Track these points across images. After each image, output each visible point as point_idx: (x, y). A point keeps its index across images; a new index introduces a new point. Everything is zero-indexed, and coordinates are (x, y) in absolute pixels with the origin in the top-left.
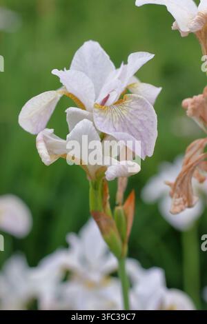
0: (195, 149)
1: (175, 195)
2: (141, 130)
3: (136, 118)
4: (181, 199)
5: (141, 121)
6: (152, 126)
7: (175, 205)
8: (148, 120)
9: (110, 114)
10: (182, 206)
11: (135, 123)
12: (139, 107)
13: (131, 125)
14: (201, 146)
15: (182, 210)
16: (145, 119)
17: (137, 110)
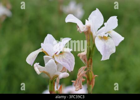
0: (82, 70)
1: (77, 85)
2: (69, 62)
3: (67, 59)
4: (78, 86)
5: (69, 59)
6: (73, 61)
7: (77, 88)
8: (72, 59)
9: (59, 58)
10: (79, 88)
11: (67, 60)
12: (68, 55)
13: (66, 61)
14: (84, 69)
15: (79, 90)
16: (70, 59)
17: (68, 56)
